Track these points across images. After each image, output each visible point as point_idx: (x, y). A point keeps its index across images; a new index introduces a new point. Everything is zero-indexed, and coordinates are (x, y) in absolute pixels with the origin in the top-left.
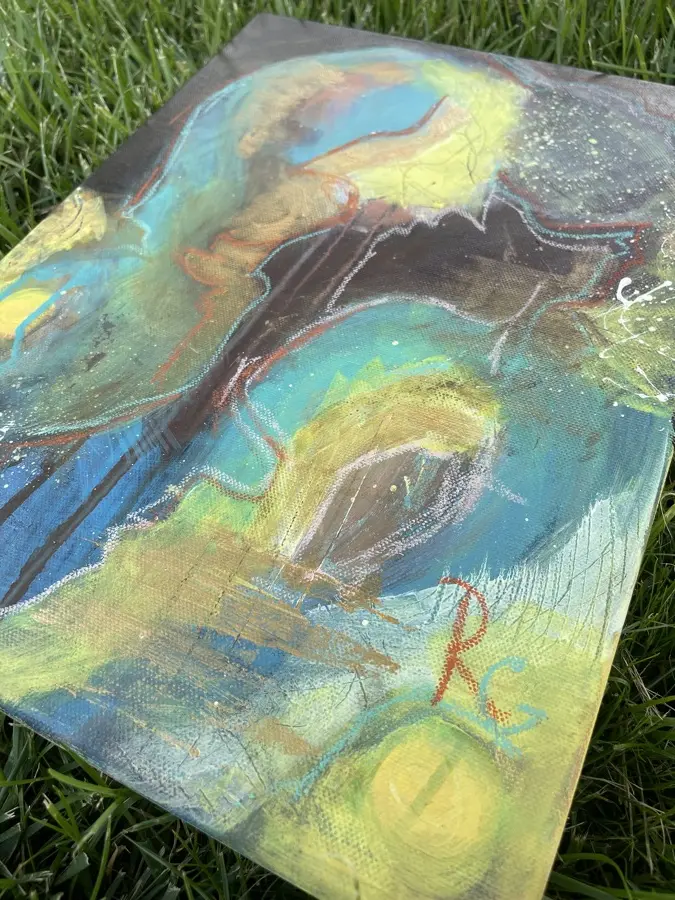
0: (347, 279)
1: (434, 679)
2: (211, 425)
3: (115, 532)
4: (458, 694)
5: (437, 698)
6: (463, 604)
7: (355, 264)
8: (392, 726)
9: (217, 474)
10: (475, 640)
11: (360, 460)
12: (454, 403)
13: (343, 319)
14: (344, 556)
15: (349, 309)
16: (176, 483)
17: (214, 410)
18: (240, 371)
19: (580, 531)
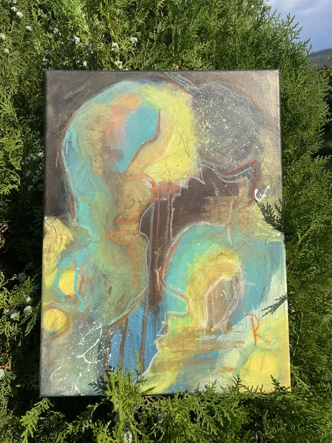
0: (171, 224)
1: (253, 341)
2: (161, 298)
3: (156, 342)
4: (260, 342)
5: (255, 345)
6: (252, 319)
7: (170, 216)
8: (249, 355)
9: (173, 312)
10: (258, 328)
11: (208, 291)
12: (225, 260)
13: (178, 241)
14: (219, 321)
15: (178, 236)
16: (163, 320)
17: (159, 292)
18: (158, 275)
19: (271, 287)
